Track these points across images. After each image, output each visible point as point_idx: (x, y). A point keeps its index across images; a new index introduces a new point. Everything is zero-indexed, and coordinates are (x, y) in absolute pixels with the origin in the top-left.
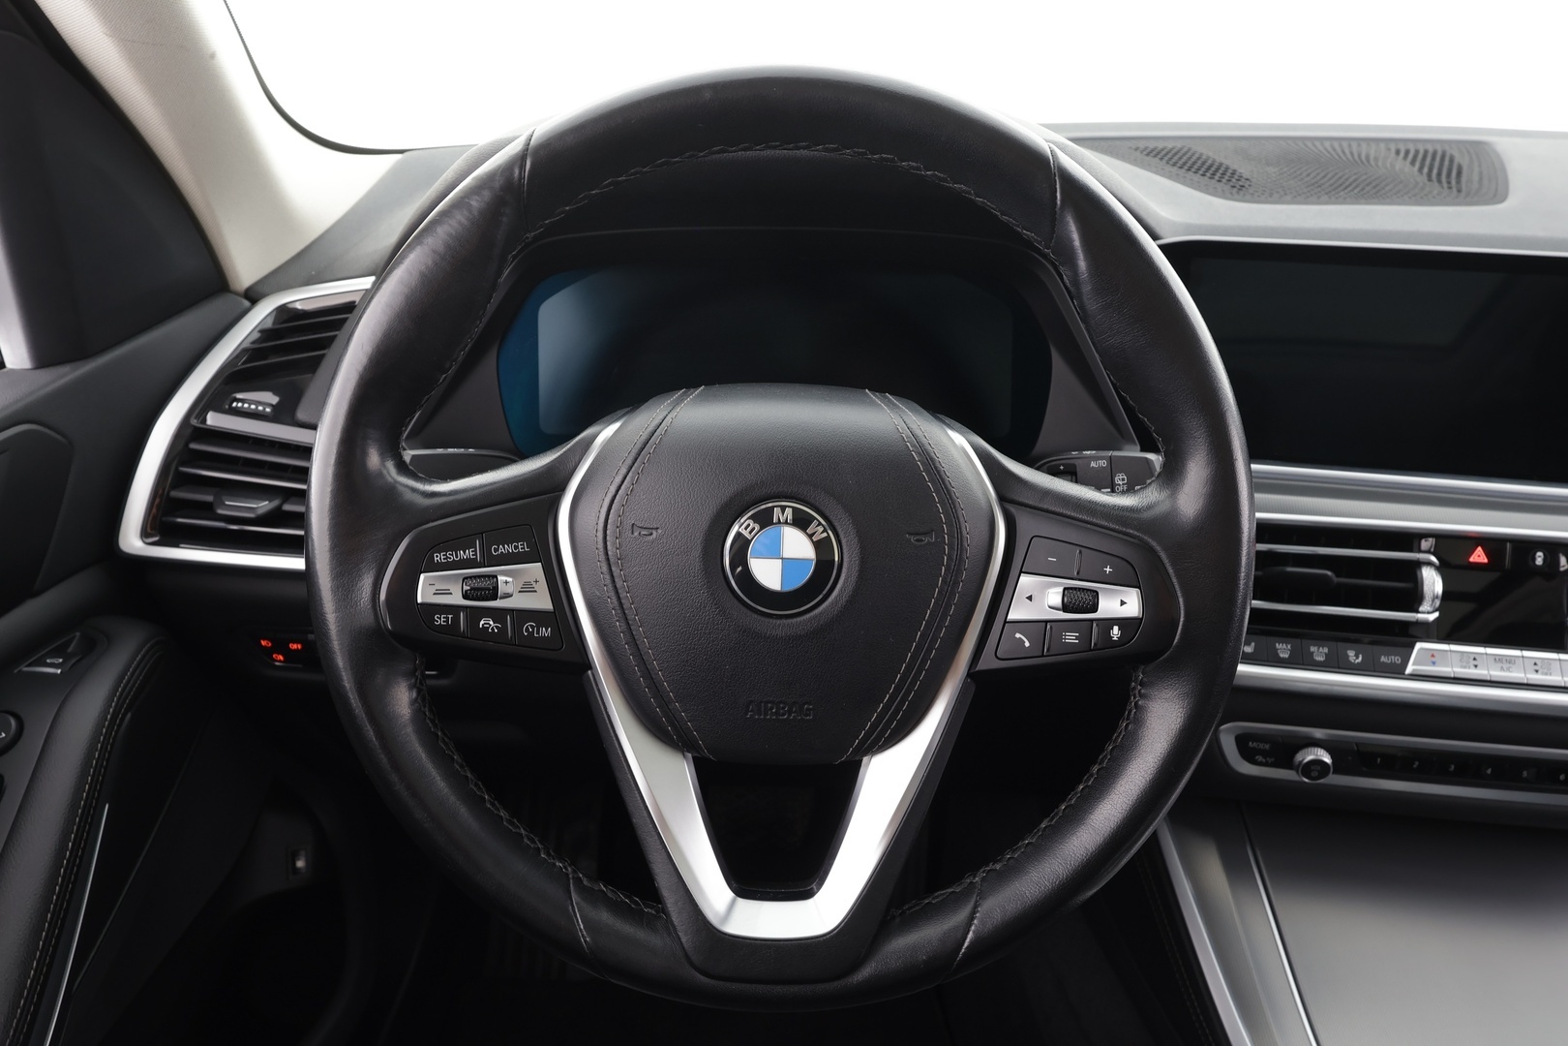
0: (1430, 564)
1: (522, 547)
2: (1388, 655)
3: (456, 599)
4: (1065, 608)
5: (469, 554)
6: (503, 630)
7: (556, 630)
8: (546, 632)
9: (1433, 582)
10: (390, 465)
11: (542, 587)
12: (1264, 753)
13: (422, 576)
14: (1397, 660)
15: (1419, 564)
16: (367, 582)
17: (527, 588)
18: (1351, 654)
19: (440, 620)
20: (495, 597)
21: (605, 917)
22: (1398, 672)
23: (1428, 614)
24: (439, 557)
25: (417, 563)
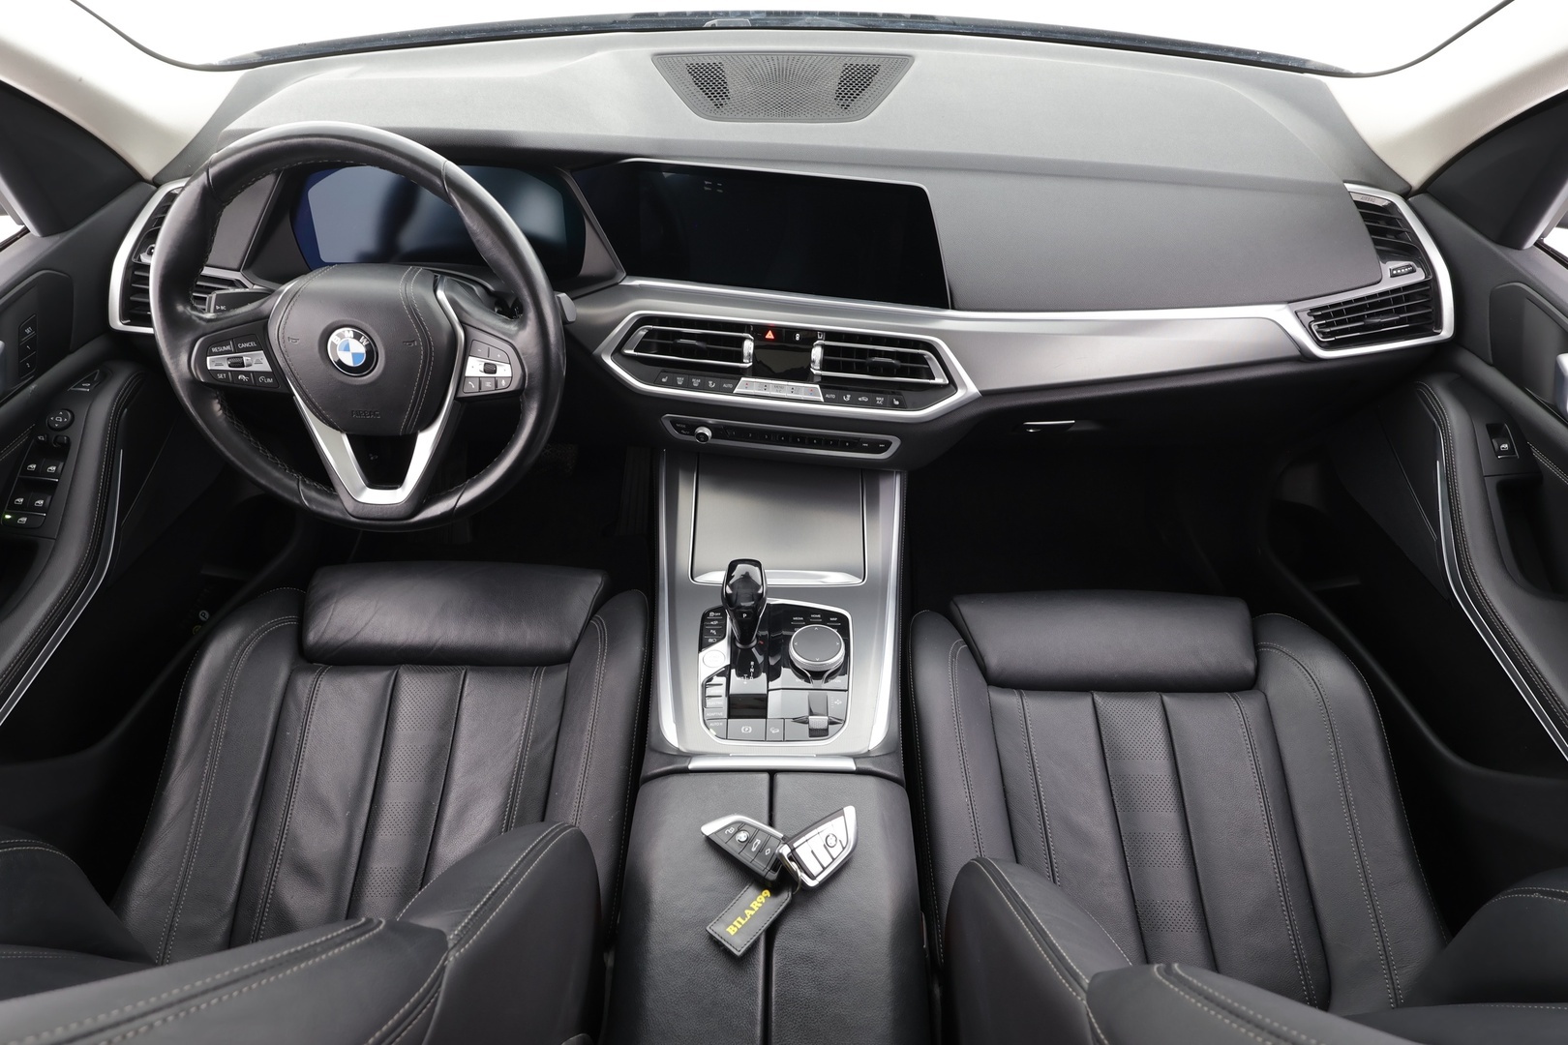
0: (750, 339)
1: (253, 344)
2: (726, 383)
3: (226, 367)
4: (485, 372)
5: (228, 348)
6: (250, 380)
7: (275, 379)
8: (270, 381)
9: (748, 347)
10: (189, 309)
11: (265, 361)
12: (683, 429)
13: (208, 358)
14: (731, 386)
15: (744, 339)
16: (184, 358)
17: (259, 362)
18: (710, 382)
19: (220, 376)
20: (243, 366)
21: (313, 494)
22: (730, 392)
23: (747, 364)
24: (214, 350)
25: (205, 352)
